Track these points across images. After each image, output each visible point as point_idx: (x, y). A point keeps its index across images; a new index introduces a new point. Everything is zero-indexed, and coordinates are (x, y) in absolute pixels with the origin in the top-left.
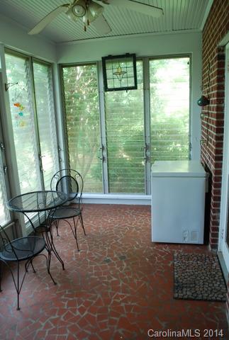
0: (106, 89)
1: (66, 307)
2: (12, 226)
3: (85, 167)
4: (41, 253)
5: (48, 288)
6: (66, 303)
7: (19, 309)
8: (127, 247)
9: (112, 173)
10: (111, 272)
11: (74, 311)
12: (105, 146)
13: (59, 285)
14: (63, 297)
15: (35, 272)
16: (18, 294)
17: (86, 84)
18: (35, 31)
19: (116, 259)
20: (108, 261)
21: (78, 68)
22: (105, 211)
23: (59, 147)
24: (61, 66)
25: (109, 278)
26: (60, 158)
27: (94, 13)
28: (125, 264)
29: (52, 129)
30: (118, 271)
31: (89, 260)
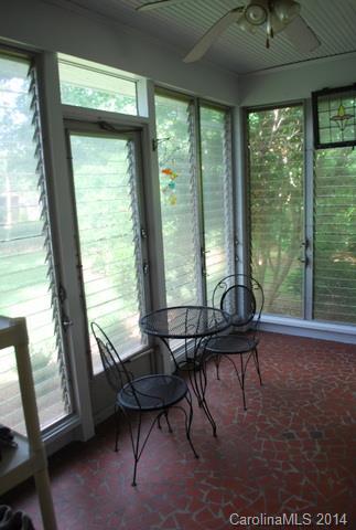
0: (318, 145)
1: (204, 500)
2: (150, 354)
3: (280, 273)
4: (178, 405)
5: (184, 461)
6: (206, 494)
7: (134, 484)
8: (328, 417)
9: (321, 285)
10: (291, 456)
11: (216, 510)
12: (311, 240)
13: (202, 460)
14: (203, 482)
15: (171, 431)
16: (137, 461)
17: (288, 138)
18: (195, 55)
19: (304, 435)
20: (290, 436)
21: (276, 112)
22: (303, 349)
23: (235, 238)
24: (246, 111)
25: (286, 466)
26: (236, 255)
27: (282, 16)
28: (318, 447)
29: (226, 210)
30: (303, 457)
31: (259, 430)
